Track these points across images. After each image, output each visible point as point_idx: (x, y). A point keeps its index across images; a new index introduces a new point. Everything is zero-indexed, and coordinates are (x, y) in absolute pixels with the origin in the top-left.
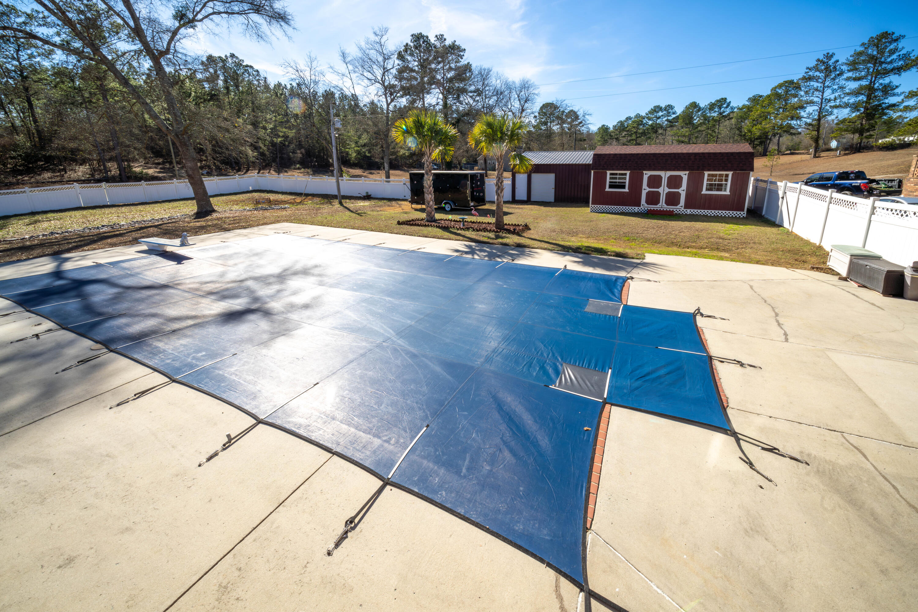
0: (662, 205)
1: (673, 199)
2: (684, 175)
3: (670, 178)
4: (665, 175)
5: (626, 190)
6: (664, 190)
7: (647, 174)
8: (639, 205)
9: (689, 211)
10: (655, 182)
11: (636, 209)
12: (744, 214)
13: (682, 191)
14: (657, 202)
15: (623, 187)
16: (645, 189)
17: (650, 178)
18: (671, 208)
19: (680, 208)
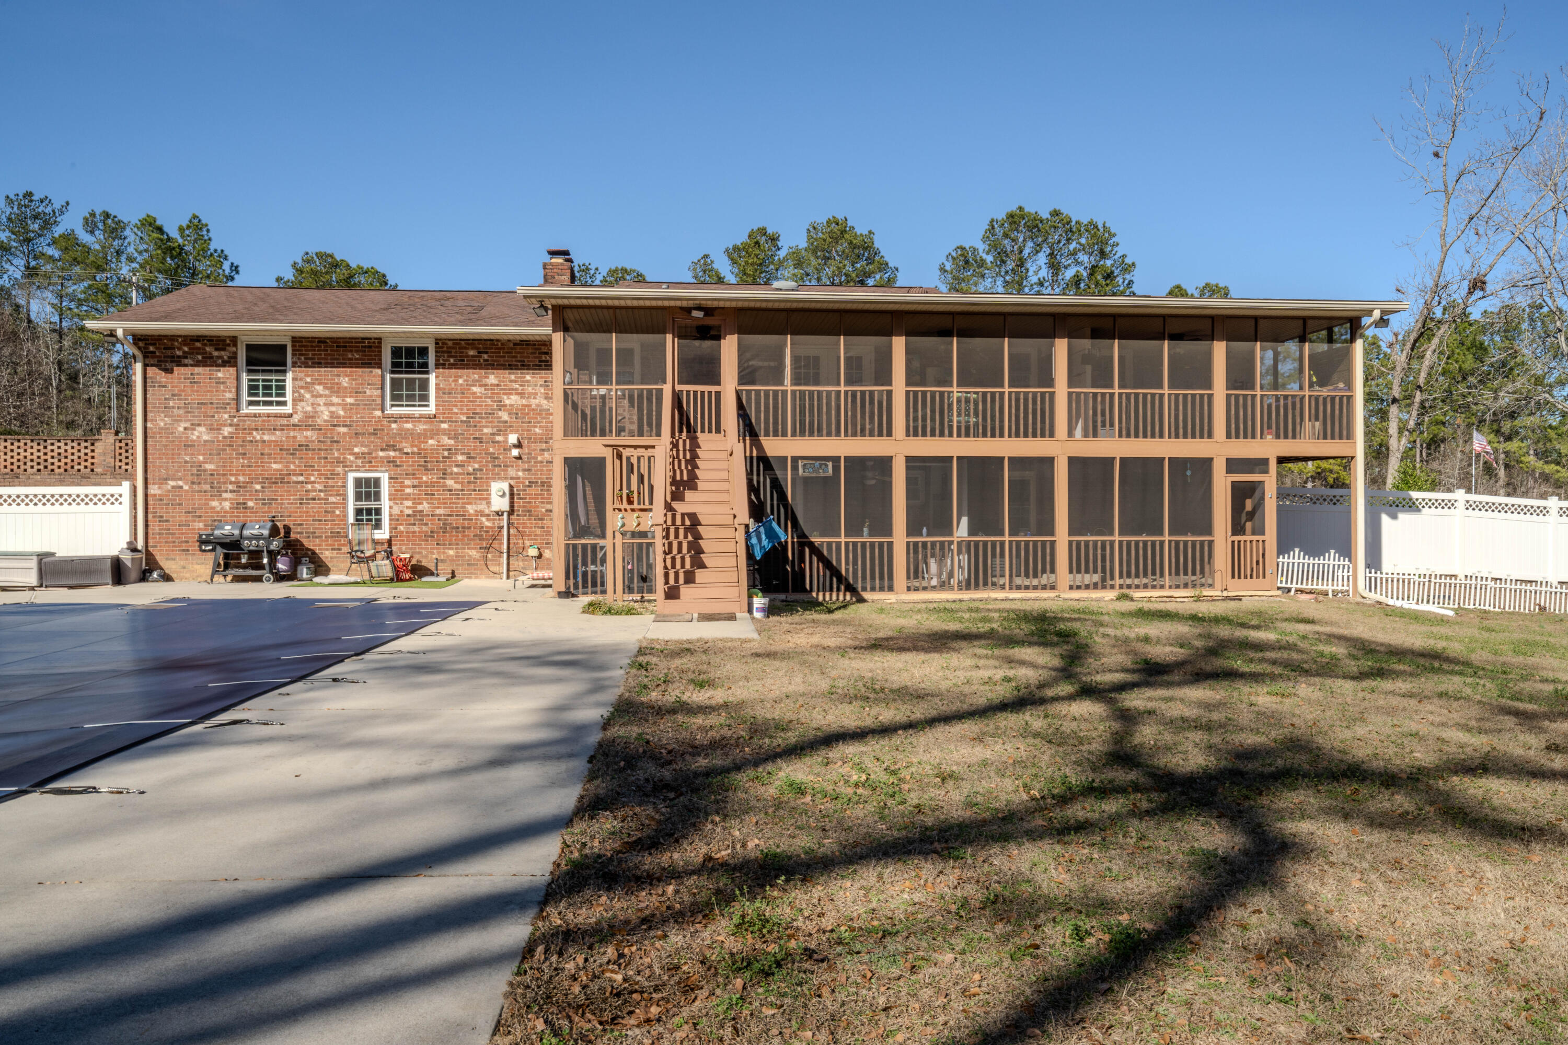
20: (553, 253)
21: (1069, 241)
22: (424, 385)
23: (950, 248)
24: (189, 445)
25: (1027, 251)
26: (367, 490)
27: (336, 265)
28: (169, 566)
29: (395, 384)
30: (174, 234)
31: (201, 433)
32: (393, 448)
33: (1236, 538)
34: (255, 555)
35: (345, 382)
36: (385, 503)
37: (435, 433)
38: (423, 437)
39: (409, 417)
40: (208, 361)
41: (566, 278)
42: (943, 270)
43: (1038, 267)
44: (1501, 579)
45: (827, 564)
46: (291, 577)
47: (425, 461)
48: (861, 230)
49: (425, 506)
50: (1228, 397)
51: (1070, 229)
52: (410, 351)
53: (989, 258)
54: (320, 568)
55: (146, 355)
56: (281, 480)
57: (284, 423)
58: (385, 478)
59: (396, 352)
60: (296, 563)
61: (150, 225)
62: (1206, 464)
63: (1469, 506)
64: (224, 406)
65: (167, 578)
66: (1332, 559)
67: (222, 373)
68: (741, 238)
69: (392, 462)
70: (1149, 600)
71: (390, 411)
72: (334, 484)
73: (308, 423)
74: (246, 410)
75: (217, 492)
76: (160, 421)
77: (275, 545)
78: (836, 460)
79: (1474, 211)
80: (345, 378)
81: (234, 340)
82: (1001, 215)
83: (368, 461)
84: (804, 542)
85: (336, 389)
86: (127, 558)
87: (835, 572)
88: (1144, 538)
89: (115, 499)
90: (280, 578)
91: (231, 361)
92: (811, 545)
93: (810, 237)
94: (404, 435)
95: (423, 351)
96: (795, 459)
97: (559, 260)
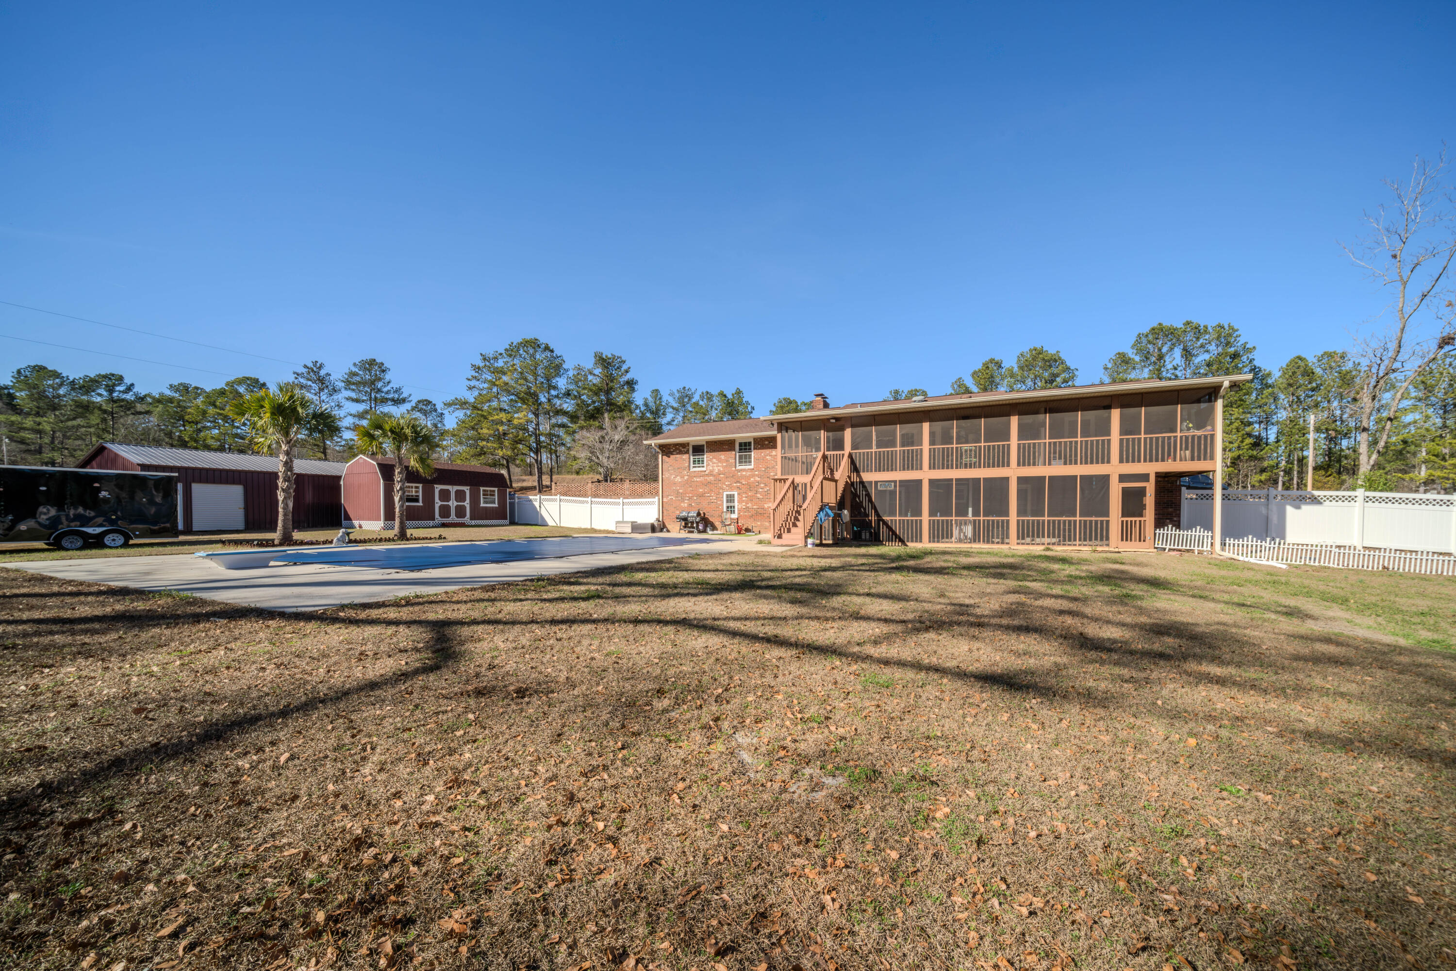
0: (453, 518)
1: (460, 512)
2: (466, 489)
3: (457, 492)
4: (453, 489)
5: (420, 504)
6: (453, 503)
7: (438, 488)
8: (433, 519)
9: (473, 522)
10: (445, 495)
11: (431, 523)
12: (507, 522)
13: (467, 504)
14: (448, 516)
15: (417, 500)
16: (438, 503)
17: (441, 491)
18: (460, 520)
19: (467, 519)
20: (817, 395)
21: (1198, 339)
22: (750, 456)
23: (1112, 355)
24: (675, 484)
25: (1164, 350)
26: (730, 499)
27: (791, 403)
28: (669, 527)
29: (740, 457)
30: (730, 396)
31: (678, 479)
32: (738, 482)
33: (1125, 519)
34: (692, 523)
35: (723, 457)
36: (736, 504)
37: (753, 476)
38: (749, 477)
39: (744, 470)
40: (681, 453)
41: (821, 406)
42: (1106, 369)
43: (1176, 357)
44: (1416, 552)
45: (890, 528)
46: (704, 531)
47: (750, 487)
48: (1052, 351)
49: (749, 505)
50: (1121, 440)
51: (1198, 331)
52: (745, 444)
53: (1137, 358)
54: (714, 528)
55: (663, 451)
56: (702, 495)
57: (702, 474)
58: (736, 494)
59: (740, 444)
60: (705, 527)
61: (723, 395)
62: (1106, 479)
63: (1367, 499)
64: (685, 469)
65: (668, 531)
66: (1198, 532)
67: (685, 456)
68: (979, 366)
69: (738, 487)
70: (1065, 551)
71: (739, 468)
72: (719, 498)
73: (711, 474)
74: (692, 470)
75: (683, 501)
76: (666, 475)
77: (698, 519)
78: (895, 482)
79: (1425, 290)
80: (722, 455)
81: (688, 444)
82: (1146, 330)
83: (731, 487)
84: (880, 519)
85: (720, 460)
86: (656, 524)
87: (894, 533)
88: (1064, 518)
89: (652, 503)
90: (699, 532)
91: (687, 452)
92: (883, 521)
93: (1019, 360)
94: (743, 477)
95: (750, 443)
96: (876, 482)
97: (819, 398)
